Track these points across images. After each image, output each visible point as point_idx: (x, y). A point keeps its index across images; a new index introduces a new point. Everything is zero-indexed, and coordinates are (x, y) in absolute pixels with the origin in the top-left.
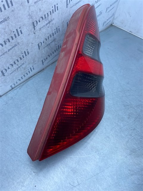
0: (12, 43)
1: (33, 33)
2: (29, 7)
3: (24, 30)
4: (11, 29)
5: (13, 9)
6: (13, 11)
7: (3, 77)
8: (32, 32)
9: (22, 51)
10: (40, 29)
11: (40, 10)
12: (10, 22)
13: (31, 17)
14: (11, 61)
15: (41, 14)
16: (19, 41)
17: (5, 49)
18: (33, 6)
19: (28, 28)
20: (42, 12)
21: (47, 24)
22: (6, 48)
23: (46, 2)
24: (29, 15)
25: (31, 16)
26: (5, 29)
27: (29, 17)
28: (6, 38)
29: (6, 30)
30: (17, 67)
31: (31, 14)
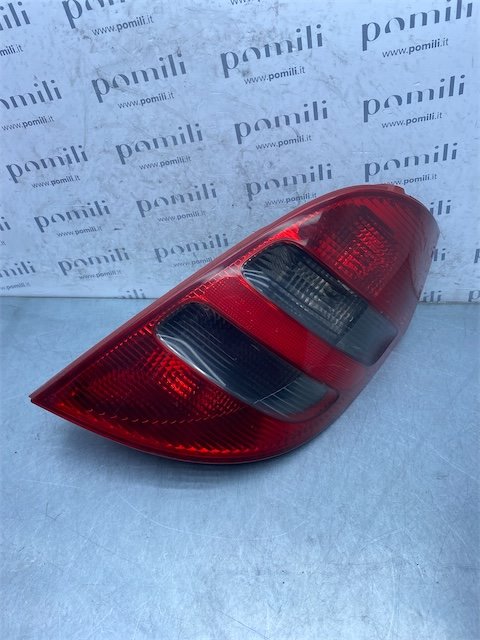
0: (188, 206)
1: (245, 205)
2: (242, 151)
3: (222, 192)
4: (191, 180)
5: (201, 146)
6: (200, 149)
7: (157, 262)
8: (242, 202)
9: (210, 230)
10: (267, 204)
11: (271, 163)
12: (191, 167)
13: (245, 173)
14: (181, 239)
15: (272, 173)
16: (207, 209)
17: (171, 211)
18: (251, 152)
19: (232, 191)
20: (277, 170)
21: (288, 200)
22: (173, 209)
23: (291, 153)
24: (240, 166)
25: (243, 170)
26: (177, 175)
27: (237, 170)
28: (177, 192)
29: (180, 178)
30: (194, 259)
31: (243, 165)
